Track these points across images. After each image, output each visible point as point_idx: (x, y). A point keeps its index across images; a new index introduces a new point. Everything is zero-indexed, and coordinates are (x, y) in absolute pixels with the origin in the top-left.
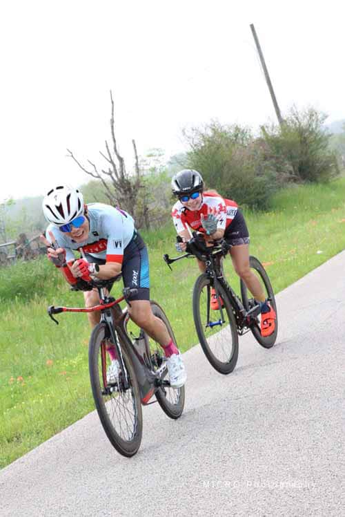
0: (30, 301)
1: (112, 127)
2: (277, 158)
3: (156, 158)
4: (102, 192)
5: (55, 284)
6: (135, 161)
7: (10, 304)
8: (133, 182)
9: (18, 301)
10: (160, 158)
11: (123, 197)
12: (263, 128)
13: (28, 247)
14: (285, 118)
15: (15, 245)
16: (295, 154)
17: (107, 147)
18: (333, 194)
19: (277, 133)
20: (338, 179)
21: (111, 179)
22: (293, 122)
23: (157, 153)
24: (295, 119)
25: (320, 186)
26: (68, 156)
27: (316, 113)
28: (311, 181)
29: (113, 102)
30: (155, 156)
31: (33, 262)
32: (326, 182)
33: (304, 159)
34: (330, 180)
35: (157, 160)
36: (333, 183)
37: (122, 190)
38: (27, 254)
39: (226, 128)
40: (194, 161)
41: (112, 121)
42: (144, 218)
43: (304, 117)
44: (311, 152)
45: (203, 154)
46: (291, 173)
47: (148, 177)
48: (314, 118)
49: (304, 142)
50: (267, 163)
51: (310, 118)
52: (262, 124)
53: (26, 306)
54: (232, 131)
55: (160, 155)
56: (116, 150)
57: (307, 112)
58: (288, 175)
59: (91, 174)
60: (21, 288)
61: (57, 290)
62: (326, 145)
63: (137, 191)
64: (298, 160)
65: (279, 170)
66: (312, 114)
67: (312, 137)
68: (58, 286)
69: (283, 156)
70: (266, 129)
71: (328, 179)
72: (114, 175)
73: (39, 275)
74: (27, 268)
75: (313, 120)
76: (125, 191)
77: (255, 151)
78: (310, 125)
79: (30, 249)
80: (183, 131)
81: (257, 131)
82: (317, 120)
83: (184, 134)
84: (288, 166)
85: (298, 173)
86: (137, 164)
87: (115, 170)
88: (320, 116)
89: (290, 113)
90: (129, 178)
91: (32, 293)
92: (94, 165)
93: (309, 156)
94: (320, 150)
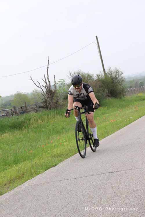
1: (48, 70)
2: (104, 87)
4: (41, 94)
6: (54, 83)
8: (53, 91)
11: (49, 96)
13: (16, 111)
14: (106, 72)
16: (109, 87)
17: (45, 77)
19: (103, 78)
20: (126, 97)
21: (45, 89)
22: (109, 74)
26: (30, 79)
28: (115, 97)
30: (61, 82)
32: (120, 98)
33: (113, 88)
37: (49, 94)
41: (48, 68)
42: (56, 105)
43: (114, 72)
46: (107, 93)
47: (58, 89)
48: (118, 73)
49: (113, 82)
50: (101, 88)
56: (48, 79)
57: (115, 71)
59: (38, 87)
60: (16, 125)
62: (121, 84)
63: (54, 94)
64: (111, 89)
65: (104, 92)
66: (117, 72)
67: (116, 81)
70: (99, 76)
72: (46, 88)
73: (22, 121)
75: (117, 74)
76: (50, 94)
77: (96, 84)
78: (116, 76)
83: (71, 75)
84: (106, 91)
86: (55, 84)
87: (47, 86)
88: (120, 73)
89: (109, 71)
90: (52, 89)
92: (39, 84)
93: (115, 87)
94: (119, 86)
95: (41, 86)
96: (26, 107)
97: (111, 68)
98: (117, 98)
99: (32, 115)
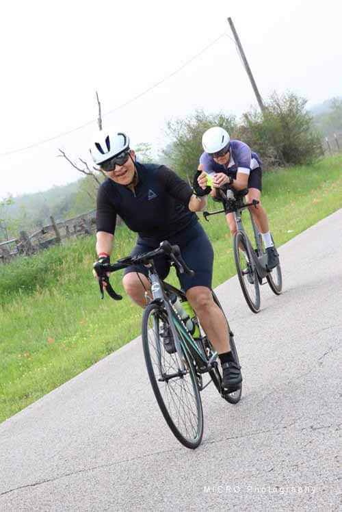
0: (32, 293)
2: (260, 144)
3: (143, 152)
5: (56, 275)
7: (15, 296)
9: (23, 293)
10: (148, 153)
12: (246, 116)
14: (266, 105)
15: (16, 241)
16: (278, 139)
18: (315, 176)
19: (259, 120)
21: (102, 175)
22: (274, 108)
23: (144, 147)
24: (276, 105)
25: (304, 167)
26: (61, 156)
27: (296, 99)
28: (296, 164)
29: (99, 103)
30: (143, 150)
31: (34, 256)
33: (287, 143)
34: (313, 162)
35: (145, 154)
36: (316, 165)
38: (28, 250)
39: (211, 118)
40: (180, 151)
41: (100, 121)
43: (285, 103)
44: (294, 135)
45: (189, 146)
46: (276, 158)
48: (294, 103)
49: (286, 126)
51: (291, 104)
52: (245, 113)
53: (30, 298)
54: (216, 121)
55: (147, 150)
57: (287, 98)
58: (273, 159)
59: (83, 171)
60: (24, 281)
61: (58, 280)
62: (308, 129)
64: (282, 144)
65: (263, 155)
66: (292, 99)
67: (293, 122)
68: (58, 278)
69: (266, 142)
70: (249, 117)
71: (311, 161)
74: (28, 263)
75: (293, 106)
78: (290, 110)
79: (30, 244)
80: (169, 124)
81: (240, 119)
82: (298, 105)
83: (169, 128)
84: (271, 150)
85: (283, 157)
88: (300, 101)
89: (272, 100)
91: (35, 285)
92: (85, 163)
93: (292, 140)
94: (302, 134)
95: (92, 169)
96: (54, 227)
97: (278, 93)
98: (301, 164)
99: (69, 249)
